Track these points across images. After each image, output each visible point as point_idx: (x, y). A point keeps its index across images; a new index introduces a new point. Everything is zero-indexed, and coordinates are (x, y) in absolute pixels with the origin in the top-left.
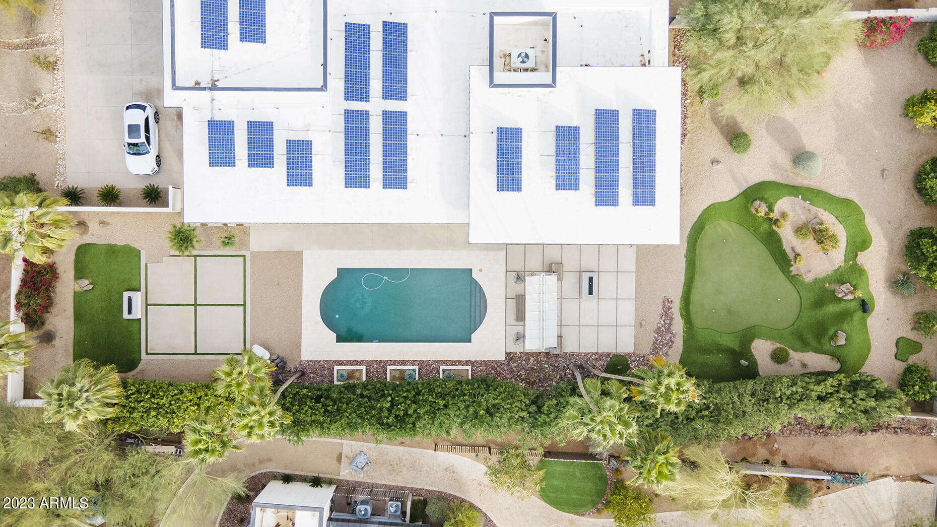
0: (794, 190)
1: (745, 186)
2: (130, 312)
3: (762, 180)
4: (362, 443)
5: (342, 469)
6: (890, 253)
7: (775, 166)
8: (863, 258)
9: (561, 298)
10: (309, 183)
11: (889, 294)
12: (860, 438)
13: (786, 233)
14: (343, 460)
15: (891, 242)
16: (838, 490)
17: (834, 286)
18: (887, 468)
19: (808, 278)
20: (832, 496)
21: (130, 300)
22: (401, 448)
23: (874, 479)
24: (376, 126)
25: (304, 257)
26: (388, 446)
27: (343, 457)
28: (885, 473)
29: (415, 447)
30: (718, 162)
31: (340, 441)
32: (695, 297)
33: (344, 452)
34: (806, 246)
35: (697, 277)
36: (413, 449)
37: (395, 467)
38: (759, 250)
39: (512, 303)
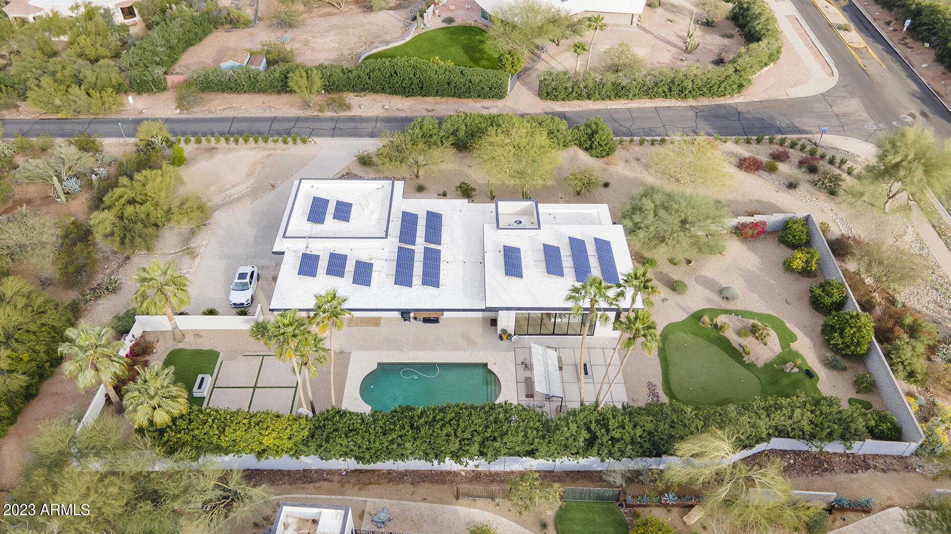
0: (728, 312)
1: (691, 312)
2: (200, 387)
3: (702, 308)
4: (386, 501)
5: (363, 524)
6: (815, 344)
7: (709, 300)
8: (794, 346)
9: (563, 382)
10: (369, 285)
11: (826, 370)
12: (853, 476)
13: (730, 335)
14: (365, 517)
15: (812, 338)
16: (854, 521)
17: (781, 367)
18: (889, 498)
19: (760, 364)
20: (850, 527)
21: (203, 379)
22: (424, 504)
23: (883, 509)
24: (419, 258)
25: (352, 356)
26: (411, 503)
27: (366, 514)
28: (890, 503)
29: (437, 503)
30: (667, 300)
31: (364, 499)
32: (674, 379)
33: (367, 509)
34: (749, 342)
35: (671, 367)
36: (435, 505)
37: (417, 522)
38: (715, 350)
39: (522, 387)
